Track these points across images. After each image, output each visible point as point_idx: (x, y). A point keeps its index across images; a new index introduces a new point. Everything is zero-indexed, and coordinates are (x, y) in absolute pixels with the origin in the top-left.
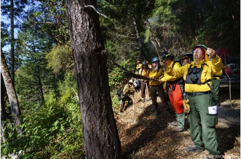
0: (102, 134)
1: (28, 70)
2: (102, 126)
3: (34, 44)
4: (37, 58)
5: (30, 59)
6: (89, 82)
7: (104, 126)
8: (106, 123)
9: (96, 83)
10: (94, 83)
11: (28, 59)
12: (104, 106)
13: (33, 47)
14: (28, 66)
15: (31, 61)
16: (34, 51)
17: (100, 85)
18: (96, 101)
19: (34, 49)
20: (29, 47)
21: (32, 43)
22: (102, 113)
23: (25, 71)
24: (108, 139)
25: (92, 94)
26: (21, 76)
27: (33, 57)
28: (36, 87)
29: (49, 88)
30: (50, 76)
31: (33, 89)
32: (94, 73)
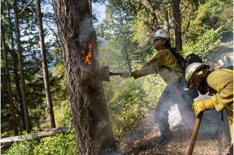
0: (83, 126)
1: (116, 44)
2: (83, 117)
3: (121, 16)
4: (124, 31)
5: (118, 32)
6: (70, 72)
7: (86, 119)
8: (87, 115)
9: (76, 73)
10: (74, 73)
11: (116, 33)
12: (86, 98)
13: (121, 20)
14: (115, 41)
15: (119, 34)
16: (122, 24)
17: (80, 75)
18: (76, 92)
19: (122, 21)
20: (117, 19)
21: (119, 15)
22: (83, 105)
23: (114, 45)
24: (89, 132)
25: (73, 84)
26: (109, 51)
27: (120, 30)
28: (124, 62)
29: (138, 63)
30: (138, 50)
31: (121, 64)
32: (73, 62)
